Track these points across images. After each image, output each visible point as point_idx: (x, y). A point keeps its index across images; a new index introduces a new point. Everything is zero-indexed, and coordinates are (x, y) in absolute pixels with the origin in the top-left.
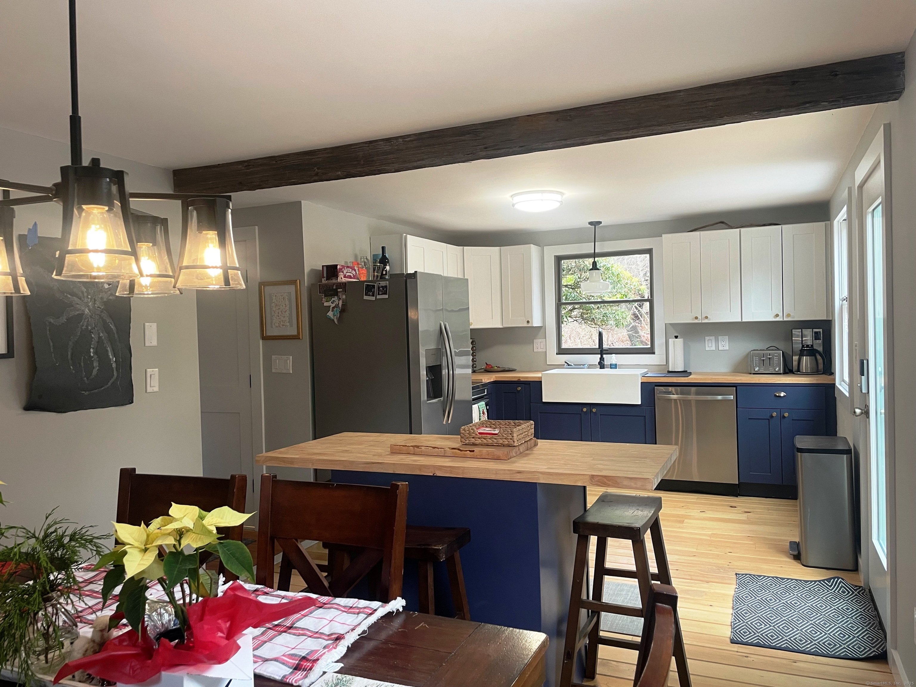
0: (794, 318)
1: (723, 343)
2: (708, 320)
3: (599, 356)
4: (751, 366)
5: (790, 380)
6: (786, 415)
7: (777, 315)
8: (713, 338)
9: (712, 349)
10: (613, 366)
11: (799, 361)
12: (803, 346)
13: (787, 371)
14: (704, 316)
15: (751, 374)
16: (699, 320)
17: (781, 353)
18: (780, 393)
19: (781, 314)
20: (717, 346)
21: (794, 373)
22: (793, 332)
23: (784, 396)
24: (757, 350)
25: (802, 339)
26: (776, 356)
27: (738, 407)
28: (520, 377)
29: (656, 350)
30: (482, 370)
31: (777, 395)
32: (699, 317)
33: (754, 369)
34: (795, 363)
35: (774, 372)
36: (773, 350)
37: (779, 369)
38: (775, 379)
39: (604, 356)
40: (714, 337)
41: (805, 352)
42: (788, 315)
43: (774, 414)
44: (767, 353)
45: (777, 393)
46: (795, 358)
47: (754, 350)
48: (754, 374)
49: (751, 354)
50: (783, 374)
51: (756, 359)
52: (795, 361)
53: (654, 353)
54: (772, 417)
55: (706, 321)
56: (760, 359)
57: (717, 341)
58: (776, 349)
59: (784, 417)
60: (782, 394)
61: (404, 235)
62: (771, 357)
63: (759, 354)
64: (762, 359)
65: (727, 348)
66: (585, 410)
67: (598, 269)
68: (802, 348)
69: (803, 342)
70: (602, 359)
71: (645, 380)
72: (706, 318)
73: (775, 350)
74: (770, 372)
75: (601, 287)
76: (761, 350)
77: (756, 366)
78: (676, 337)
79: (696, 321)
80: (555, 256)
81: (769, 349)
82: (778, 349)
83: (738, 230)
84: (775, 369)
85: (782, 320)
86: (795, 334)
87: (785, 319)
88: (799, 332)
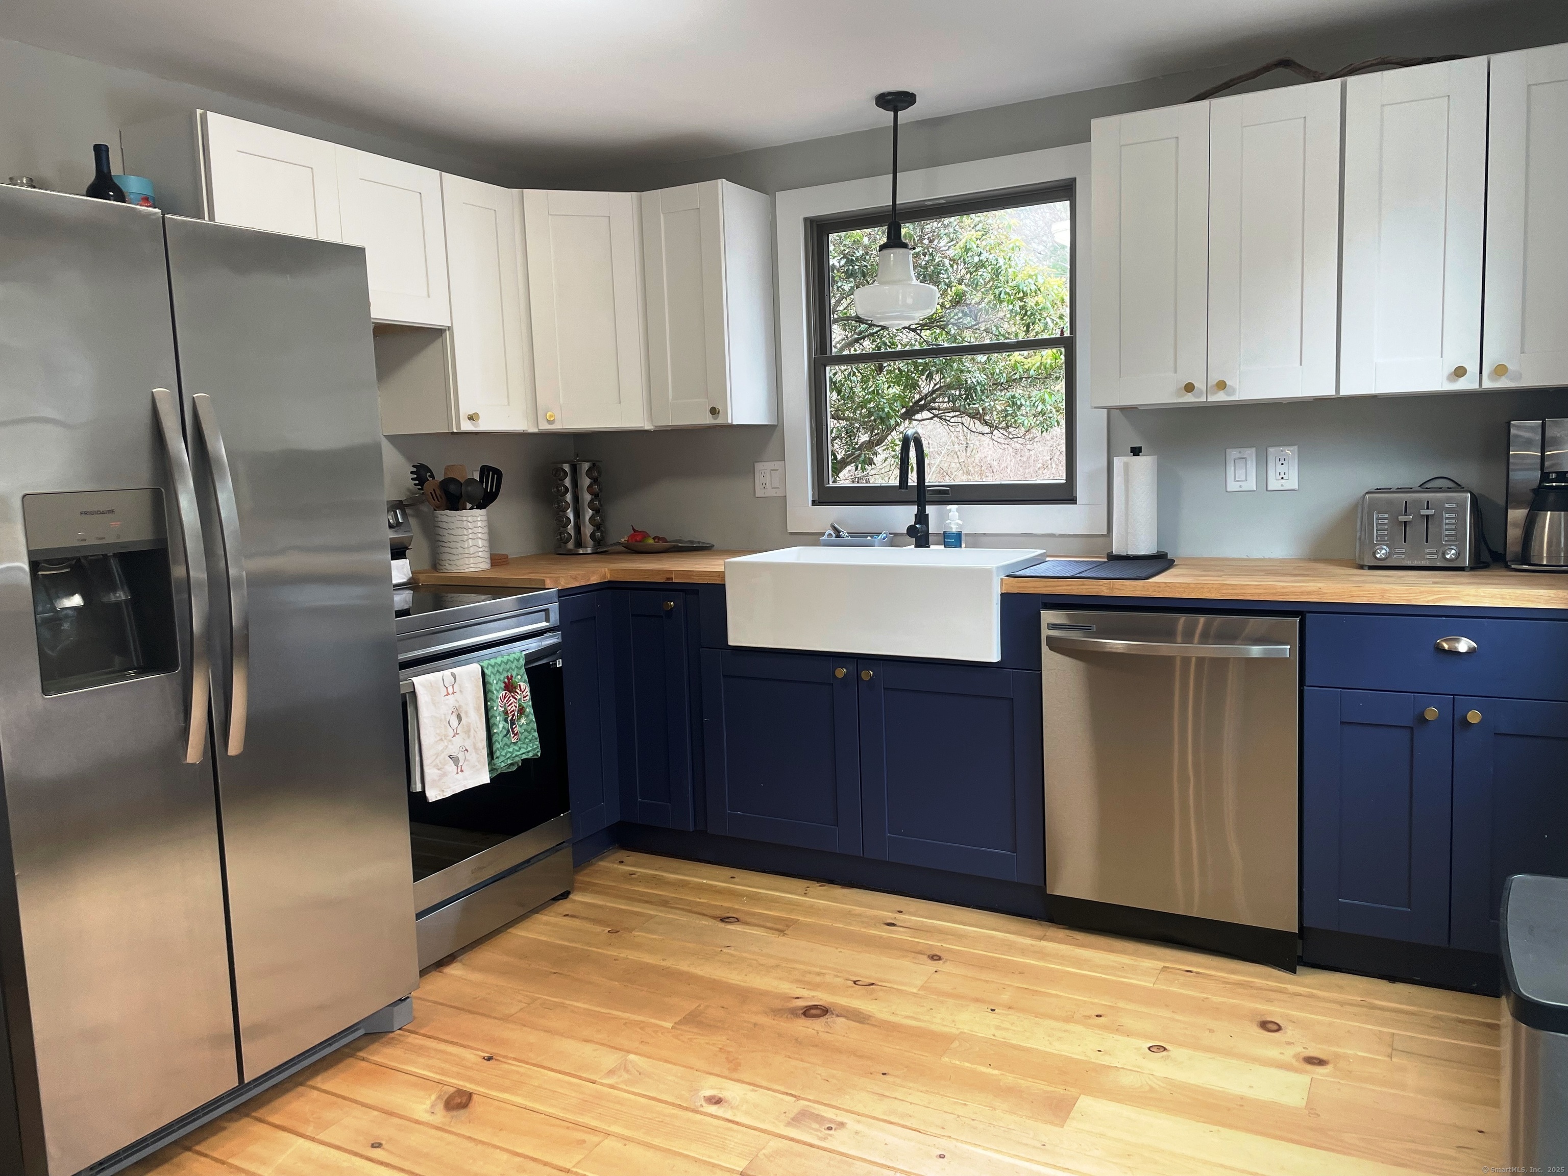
0: (1519, 376)
1: (1280, 469)
2: (1228, 394)
3: (914, 509)
4: (1362, 543)
5: (1493, 597)
6: (1474, 717)
7: (1460, 372)
8: (1250, 453)
9: (1246, 486)
10: (952, 540)
11: (1530, 526)
12: (1545, 476)
13: (1486, 556)
14: (1213, 380)
15: (1362, 567)
16: (1200, 396)
17: (1466, 498)
18: (1458, 641)
19: (1472, 367)
20: (1263, 479)
21: (1508, 568)
22: (1513, 431)
23: (1471, 652)
24: (1388, 490)
25: (1543, 452)
26: (1449, 510)
27: (1308, 681)
28: (671, 572)
29: (1081, 492)
30: (622, 549)
31: (1446, 646)
32: (1200, 385)
33: (1374, 554)
34: (1514, 533)
35: (1439, 564)
36: (1440, 490)
37: (1458, 555)
38: (1439, 592)
39: (930, 510)
40: (1254, 449)
41: (1551, 498)
42: (1500, 370)
43: (1432, 713)
44: (1420, 501)
45: (1445, 641)
46: (1517, 515)
47: (1379, 491)
48: (1372, 568)
49: (1366, 505)
50: (1472, 569)
51: (1380, 519)
52: (1515, 525)
53: (1073, 500)
54: (1422, 720)
55: (1220, 397)
56: (1394, 520)
57: (1262, 462)
58: (1451, 485)
59: (1466, 724)
60: (1464, 645)
61: (199, 112)
62: (1430, 512)
63: (1390, 502)
64: (1402, 518)
65: (1292, 482)
66: (841, 672)
67: (905, 246)
68: (1541, 482)
69: (1547, 464)
70: (922, 518)
71: (1016, 587)
72: (1222, 385)
73: (1449, 490)
74: (1427, 563)
75: (910, 301)
76: (1400, 490)
77: (1381, 541)
78: (1136, 451)
79: (1189, 398)
80: (805, 219)
81: (1428, 485)
82: (1458, 487)
83: (1338, 81)
84: (1444, 554)
85: (1475, 386)
86: (1517, 436)
87: (1488, 384)
88: (1532, 429)
